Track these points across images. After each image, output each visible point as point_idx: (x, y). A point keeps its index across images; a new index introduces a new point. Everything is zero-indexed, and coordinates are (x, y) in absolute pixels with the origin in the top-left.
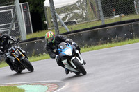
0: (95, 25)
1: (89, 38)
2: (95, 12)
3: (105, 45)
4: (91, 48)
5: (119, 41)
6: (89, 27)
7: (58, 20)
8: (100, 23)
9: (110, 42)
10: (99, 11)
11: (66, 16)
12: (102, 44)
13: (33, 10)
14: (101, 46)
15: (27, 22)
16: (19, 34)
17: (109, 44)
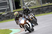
0: (39, 7)
1: (36, 11)
2: (39, 2)
3: (42, 14)
4: (37, 15)
5: (48, 13)
6: (36, 7)
7: (25, 5)
8: (41, 6)
9: (44, 13)
10: (40, 1)
11: (28, 3)
12: (41, 14)
13: (16, 1)
14: (41, 15)
15: (13, 6)
16: (10, 10)
17: (44, 14)
